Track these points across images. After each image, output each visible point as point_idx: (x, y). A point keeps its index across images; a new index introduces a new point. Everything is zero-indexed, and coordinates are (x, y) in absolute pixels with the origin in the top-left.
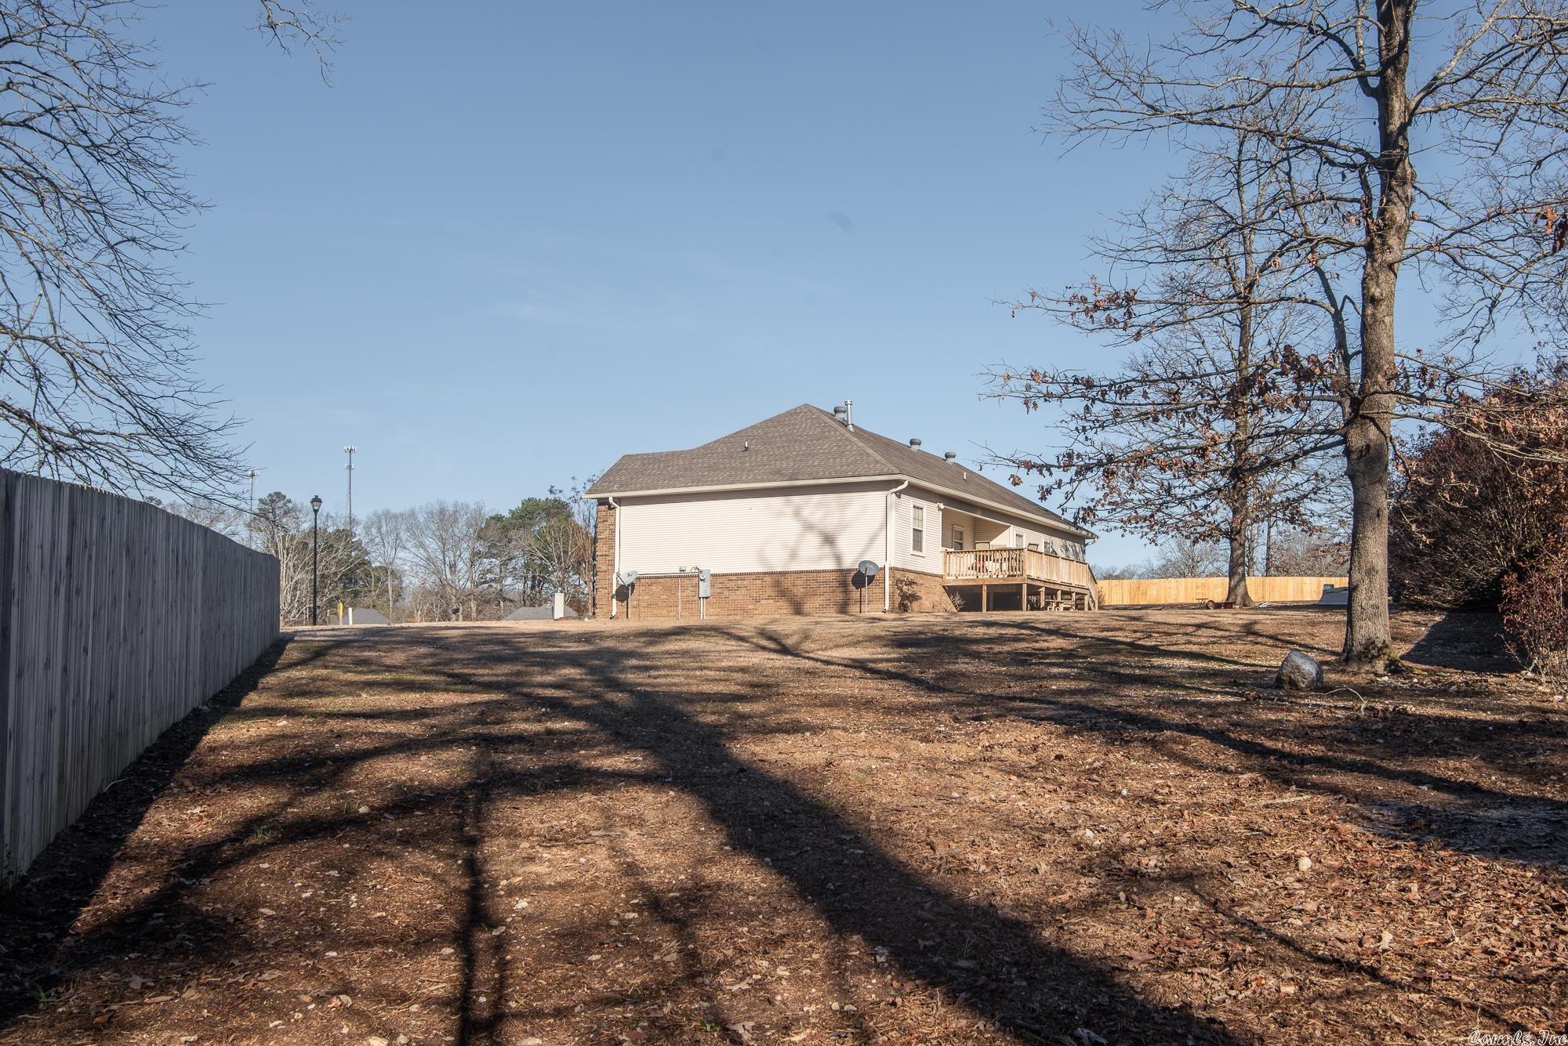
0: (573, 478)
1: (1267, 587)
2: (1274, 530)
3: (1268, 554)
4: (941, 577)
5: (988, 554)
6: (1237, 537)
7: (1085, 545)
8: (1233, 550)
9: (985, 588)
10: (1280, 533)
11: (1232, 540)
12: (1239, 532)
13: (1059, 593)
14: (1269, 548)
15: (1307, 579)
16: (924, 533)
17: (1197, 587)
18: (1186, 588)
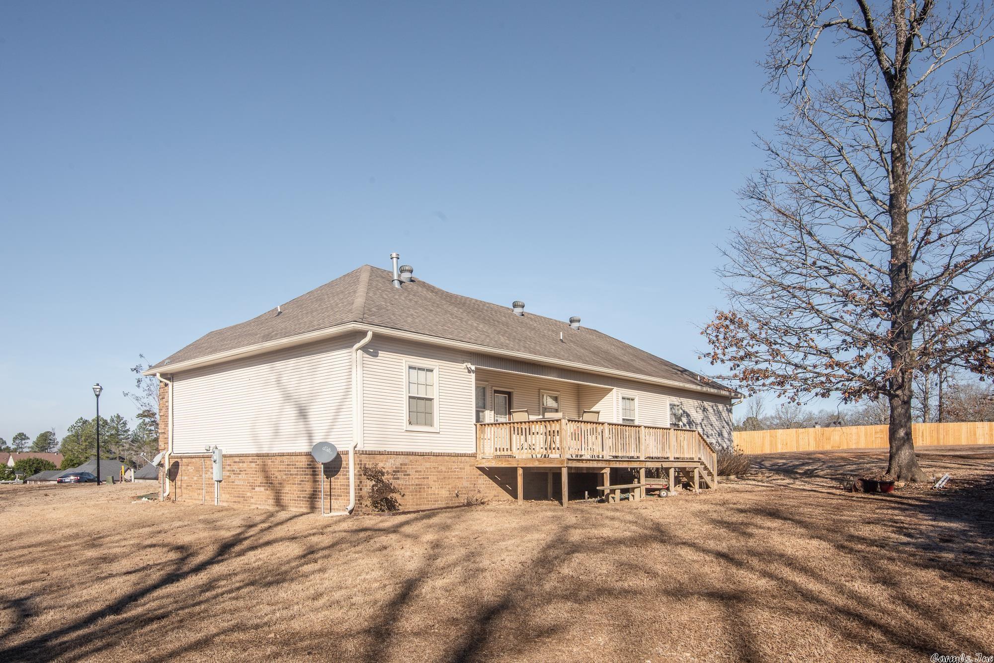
0: (141, 356)
1: (941, 431)
2: (944, 385)
3: (940, 402)
4: (474, 456)
5: (523, 426)
6: (899, 392)
7: (732, 405)
8: (893, 409)
9: (520, 472)
10: (950, 387)
11: (892, 397)
12: (901, 387)
13: (642, 472)
14: (941, 398)
15: (979, 424)
16: (436, 403)
17: (876, 433)
18: (866, 434)
